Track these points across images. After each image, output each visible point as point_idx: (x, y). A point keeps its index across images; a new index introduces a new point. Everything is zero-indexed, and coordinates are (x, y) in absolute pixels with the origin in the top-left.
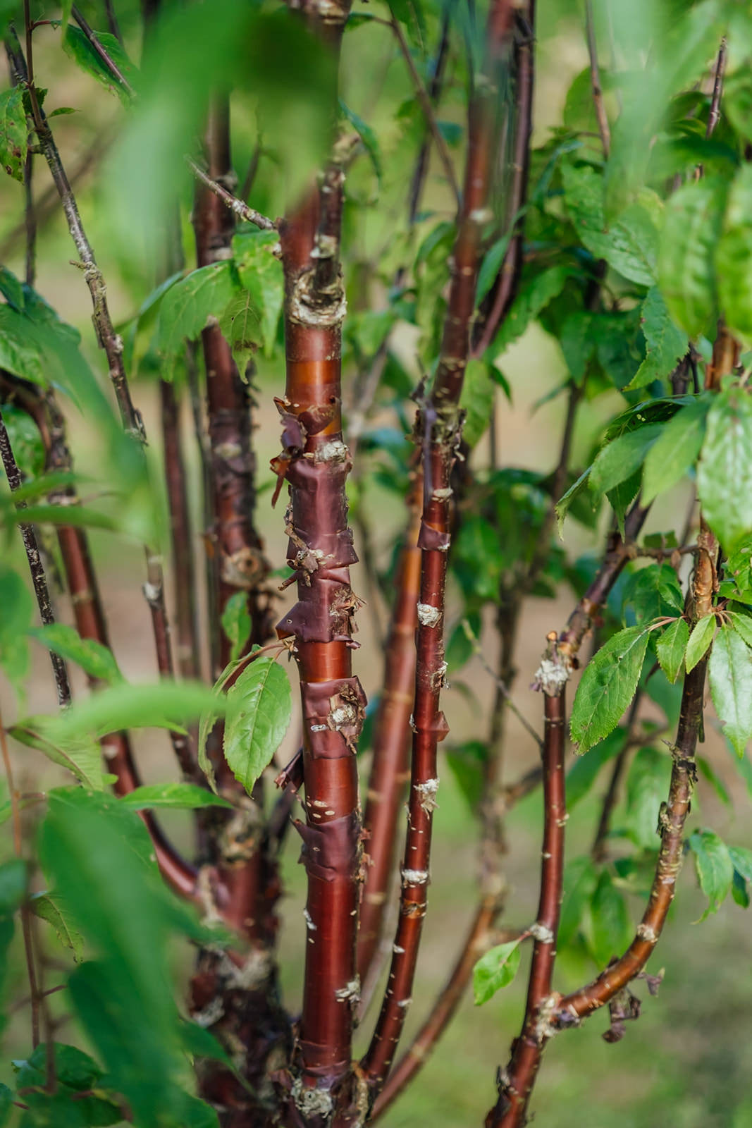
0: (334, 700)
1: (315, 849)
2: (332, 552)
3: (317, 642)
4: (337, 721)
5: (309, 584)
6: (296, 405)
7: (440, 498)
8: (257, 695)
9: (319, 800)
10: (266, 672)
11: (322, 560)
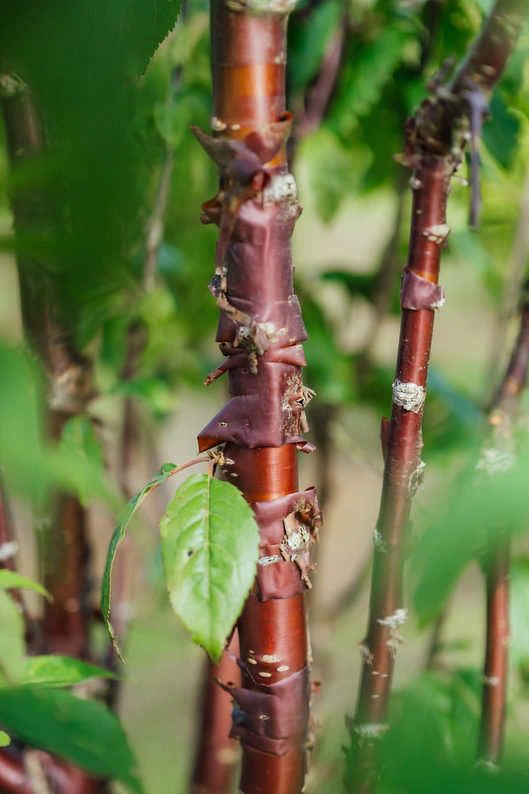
0: (290, 521)
1: (261, 717)
2: (284, 325)
3: (263, 447)
4: (294, 548)
5: (255, 370)
6: (236, 127)
7: (439, 237)
8: (203, 524)
9: (270, 654)
10: (206, 493)
11: (274, 336)
